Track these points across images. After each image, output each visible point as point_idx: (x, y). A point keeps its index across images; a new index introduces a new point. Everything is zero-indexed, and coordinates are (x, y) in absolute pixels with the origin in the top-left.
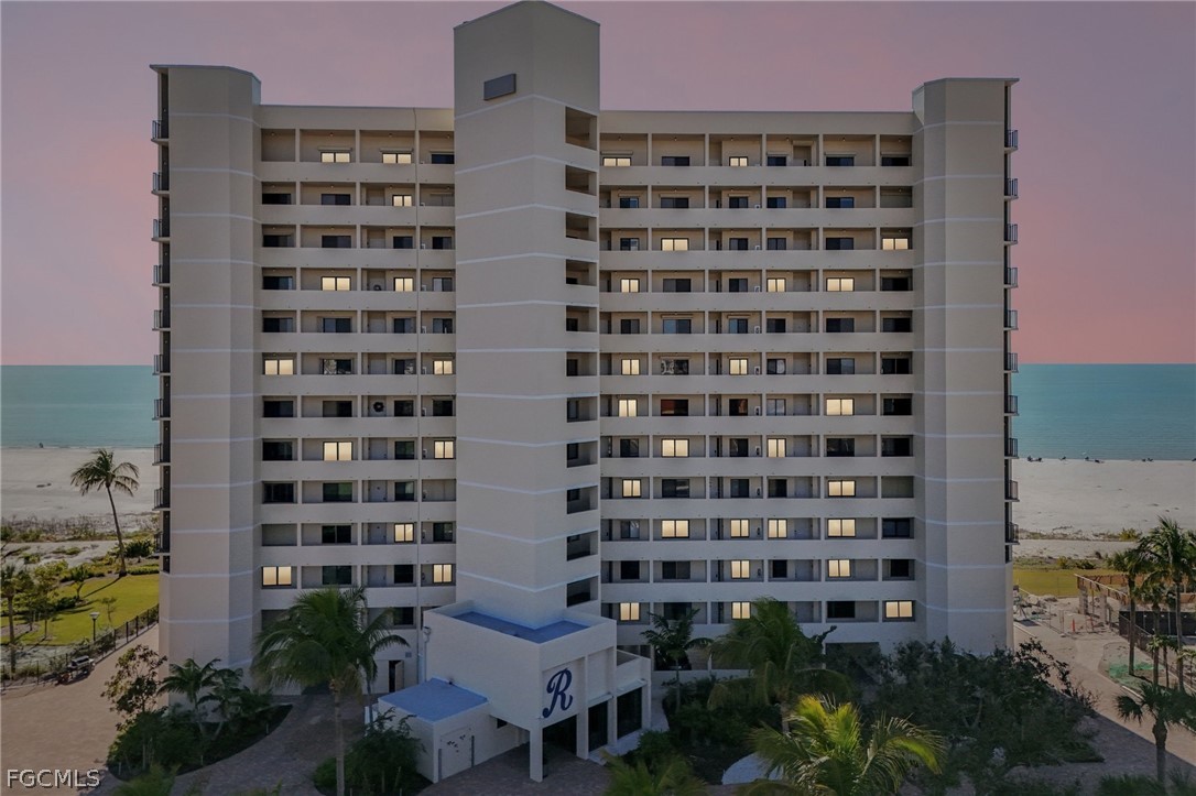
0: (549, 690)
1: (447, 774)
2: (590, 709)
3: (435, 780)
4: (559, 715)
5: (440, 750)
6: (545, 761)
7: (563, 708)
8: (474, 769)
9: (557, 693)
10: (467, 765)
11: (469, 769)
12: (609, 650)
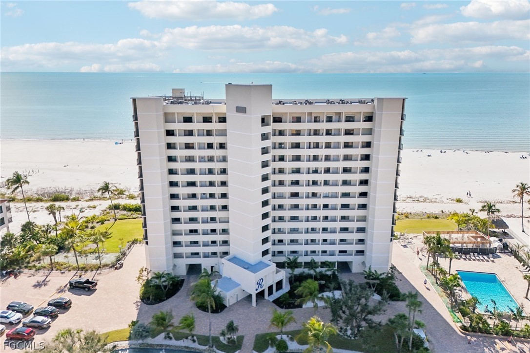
0: (257, 284)
1: (231, 304)
2: (268, 287)
3: (228, 306)
4: (260, 290)
5: (229, 300)
6: (256, 301)
7: (261, 288)
8: (238, 302)
9: (259, 284)
10: (236, 301)
11: (236, 303)
12: (273, 272)
